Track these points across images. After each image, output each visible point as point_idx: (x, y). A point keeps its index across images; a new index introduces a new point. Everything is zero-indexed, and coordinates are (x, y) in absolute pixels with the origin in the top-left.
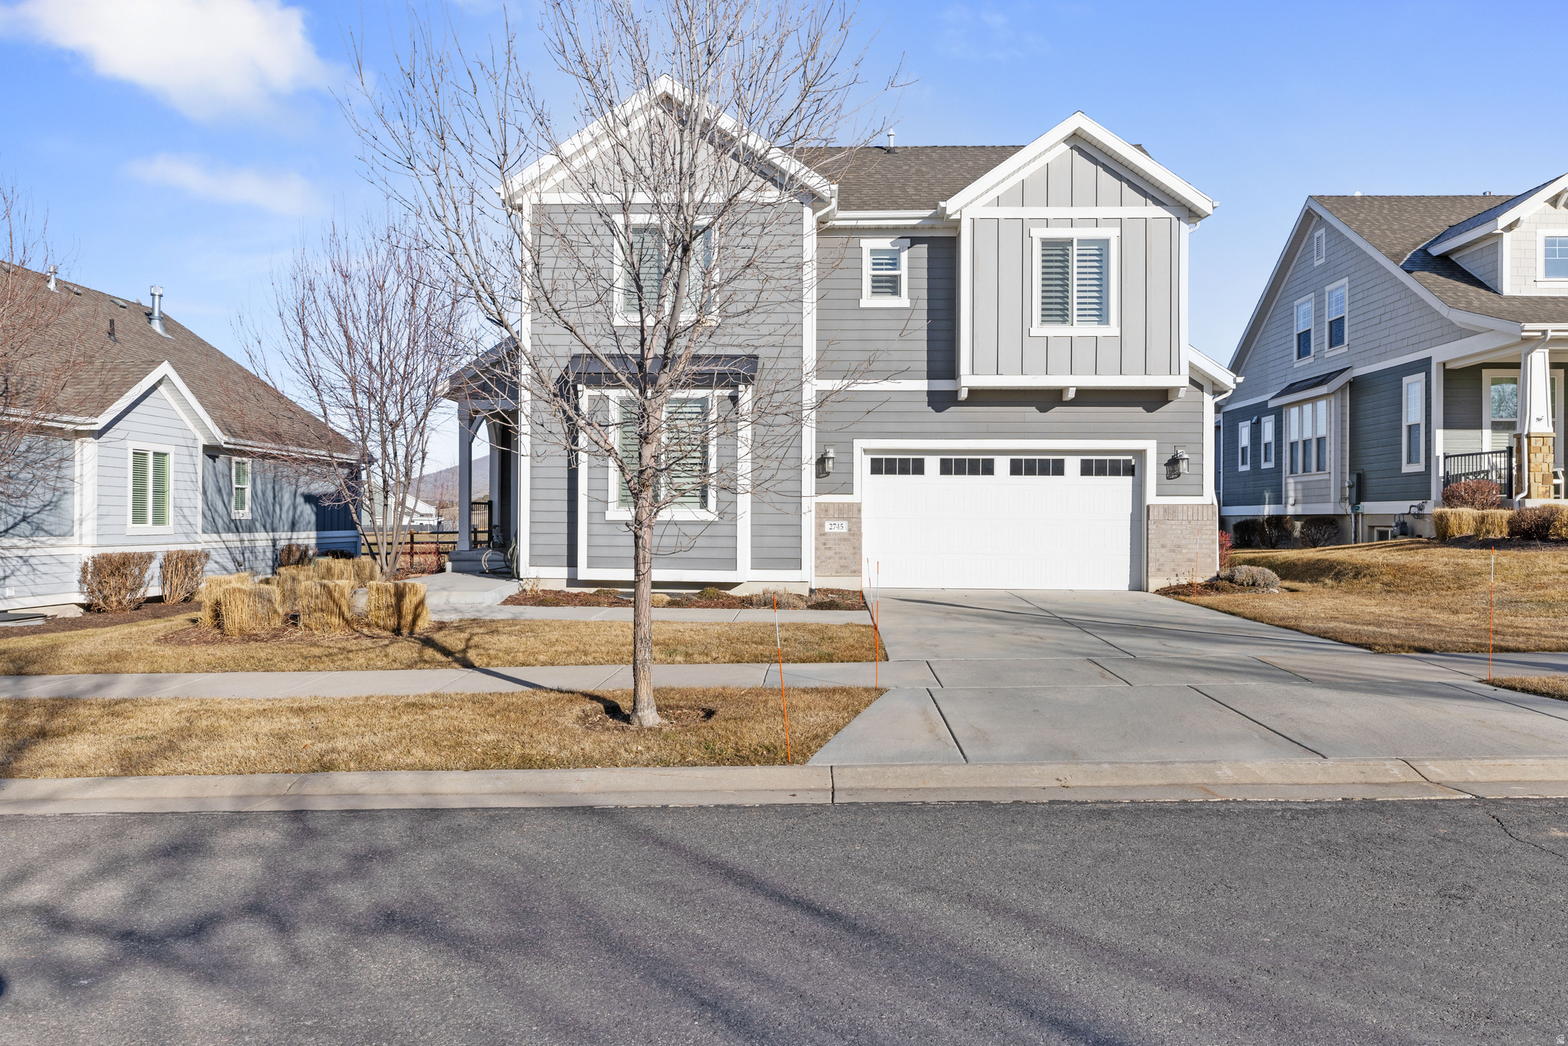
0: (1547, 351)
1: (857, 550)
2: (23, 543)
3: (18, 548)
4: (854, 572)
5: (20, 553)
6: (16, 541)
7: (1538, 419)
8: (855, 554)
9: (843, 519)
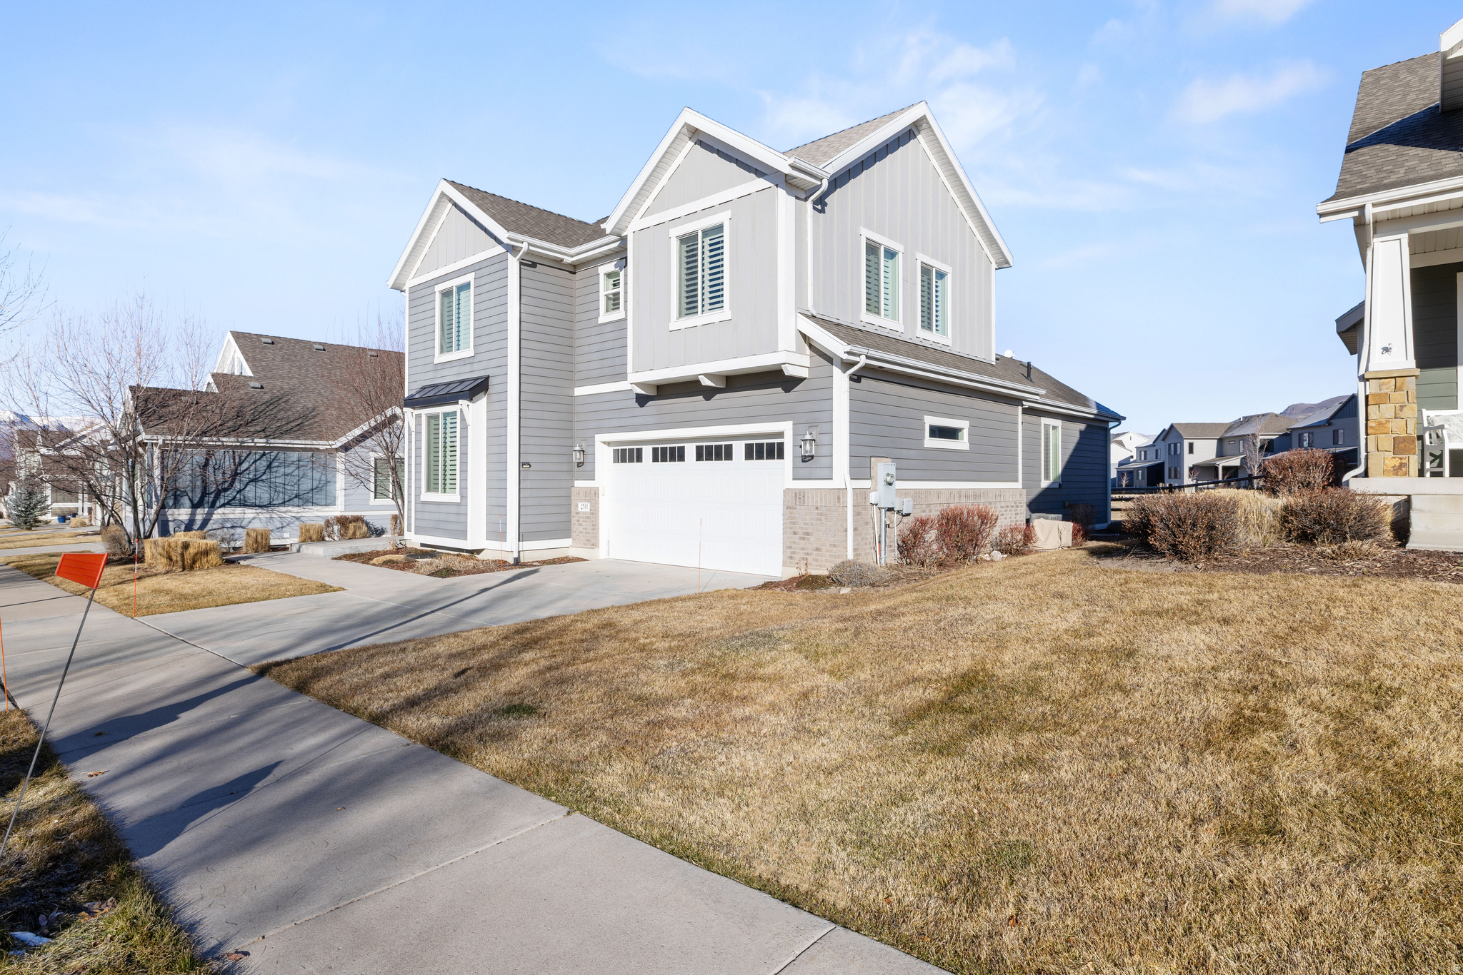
0: (1404, 237)
1: (595, 527)
2: (296, 509)
3: (291, 512)
4: (593, 545)
5: (294, 515)
6: (290, 508)
7: (1386, 350)
8: (593, 529)
9: (588, 501)
